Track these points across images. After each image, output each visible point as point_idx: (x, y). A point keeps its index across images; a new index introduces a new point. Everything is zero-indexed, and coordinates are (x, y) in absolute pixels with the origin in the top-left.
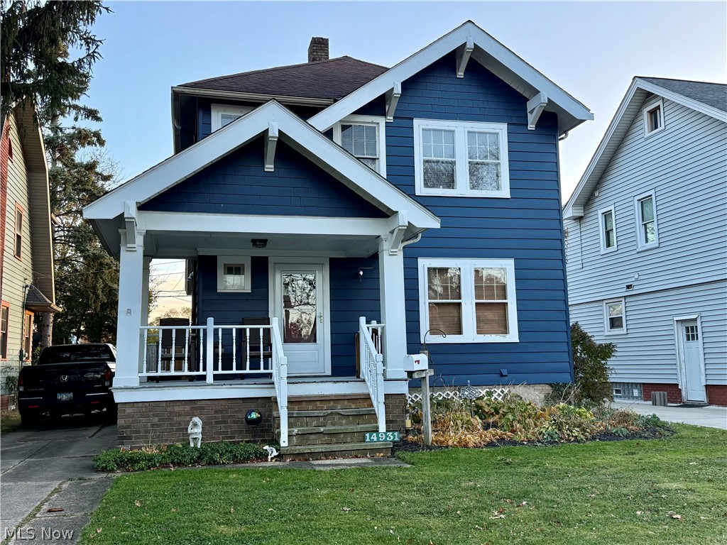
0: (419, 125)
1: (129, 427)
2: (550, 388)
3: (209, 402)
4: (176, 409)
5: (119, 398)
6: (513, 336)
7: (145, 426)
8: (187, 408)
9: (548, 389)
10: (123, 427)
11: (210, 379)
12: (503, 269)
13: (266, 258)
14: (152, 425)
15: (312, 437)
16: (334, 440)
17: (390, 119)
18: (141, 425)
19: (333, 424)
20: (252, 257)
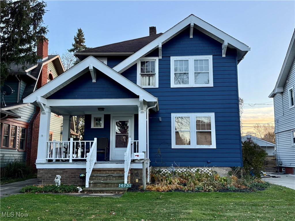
0: (173, 59)
1: (41, 178)
2: (231, 169)
3: (69, 170)
4: (58, 172)
5: (38, 167)
6: (214, 146)
7: (47, 178)
8: (62, 171)
9: (230, 169)
10: (39, 178)
11: (71, 161)
12: (209, 117)
13: (110, 115)
14: (49, 177)
15: (98, 184)
16: (107, 186)
17: (161, 57)
18: (45, 177)
19: (110, 180)
20: (104, 115)
